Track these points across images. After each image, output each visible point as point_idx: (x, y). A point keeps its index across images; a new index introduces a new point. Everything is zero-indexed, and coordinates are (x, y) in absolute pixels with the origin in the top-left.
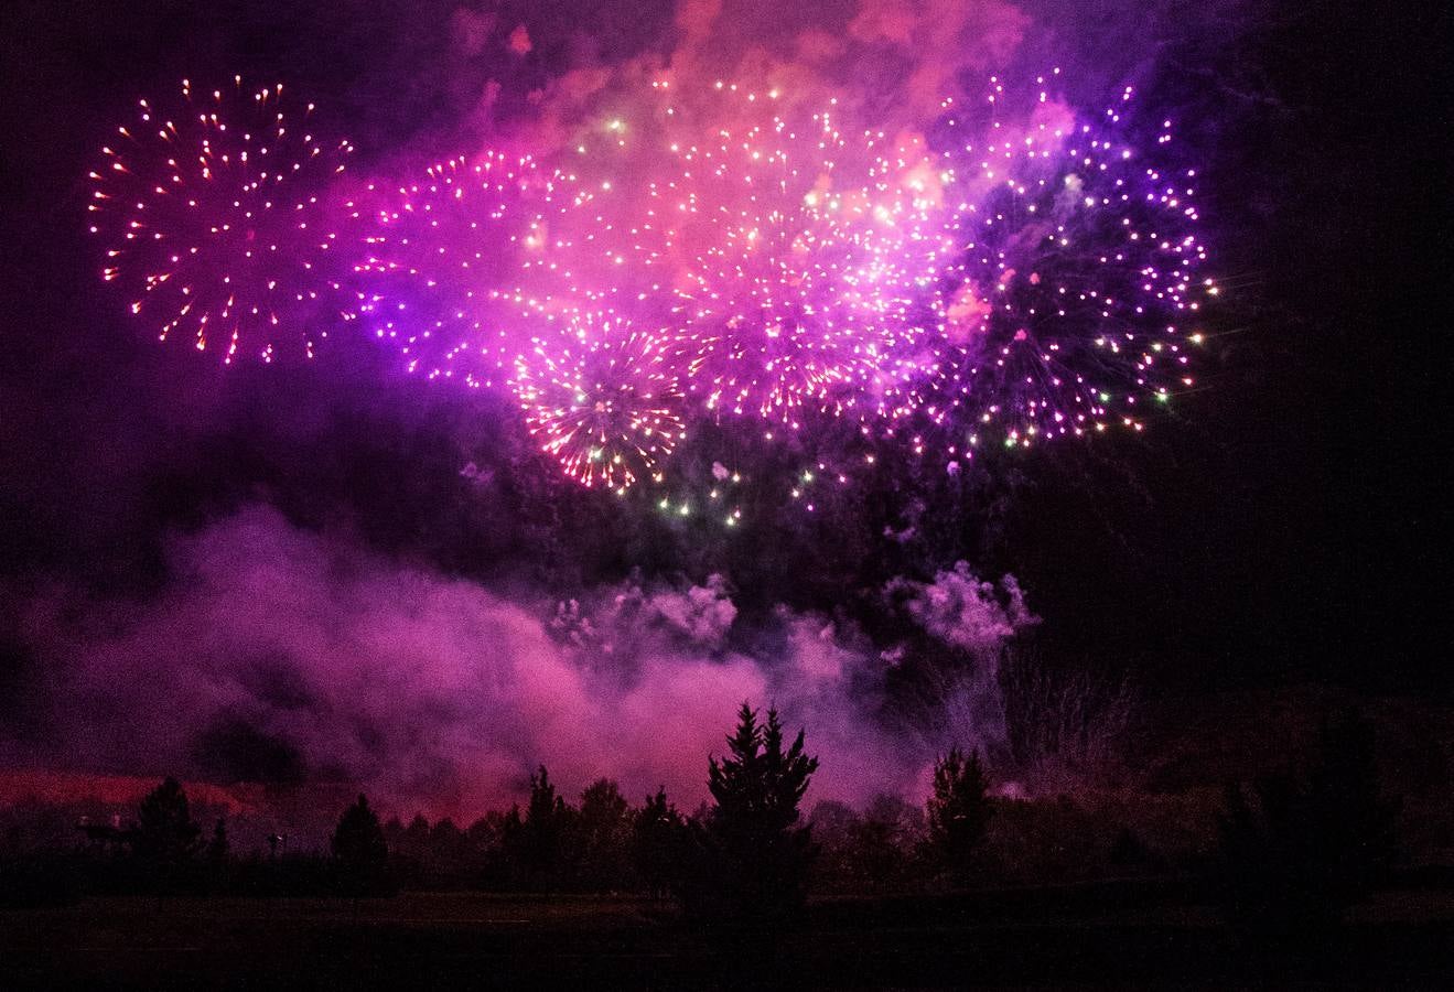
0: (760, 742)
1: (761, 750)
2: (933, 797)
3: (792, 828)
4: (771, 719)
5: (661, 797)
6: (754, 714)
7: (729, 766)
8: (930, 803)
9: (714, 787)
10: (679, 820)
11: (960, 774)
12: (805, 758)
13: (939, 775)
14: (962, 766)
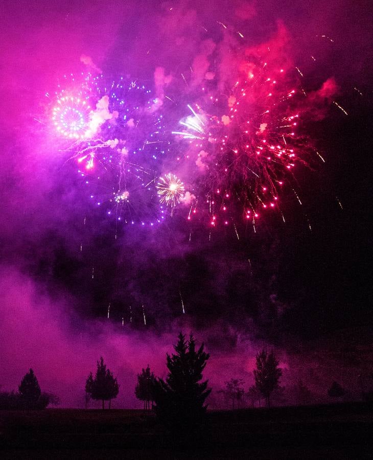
0: (187, 348)
1: (187, 351)
2: (256, 369)
3: (200, 382)
4: (191, 338)
5: (148, 369)
6: (184, 336)
7: (175, 357)
8: (255, 372)
9: (169, 366)
10: (155, 379)
11: (266, 360)
12: (204, 354)
13: (258, 360)
14: (267, 356)
